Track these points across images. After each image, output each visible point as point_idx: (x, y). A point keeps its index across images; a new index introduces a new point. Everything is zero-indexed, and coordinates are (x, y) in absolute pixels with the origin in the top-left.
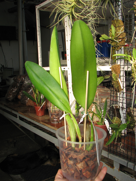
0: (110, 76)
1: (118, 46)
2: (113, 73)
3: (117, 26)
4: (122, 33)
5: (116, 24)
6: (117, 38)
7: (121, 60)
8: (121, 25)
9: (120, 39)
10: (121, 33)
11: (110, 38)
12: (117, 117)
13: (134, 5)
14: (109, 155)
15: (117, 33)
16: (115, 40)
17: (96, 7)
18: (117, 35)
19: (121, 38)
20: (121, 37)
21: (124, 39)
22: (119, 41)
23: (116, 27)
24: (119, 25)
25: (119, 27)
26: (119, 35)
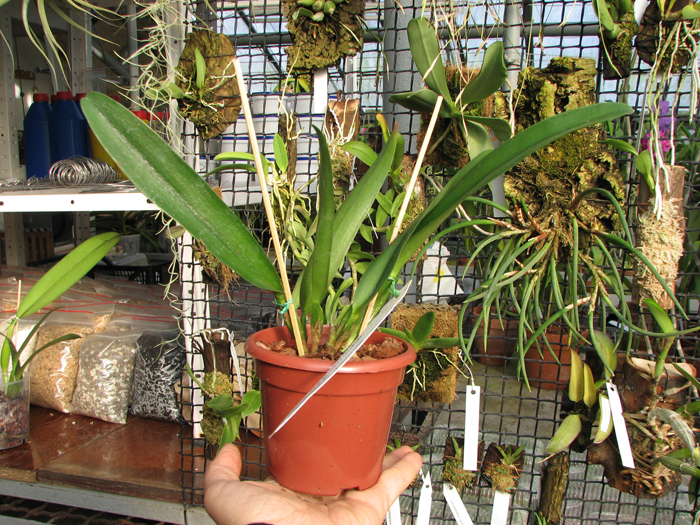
1: (215, 125)
3: (211, 53)
4: (230, 80)
5: (208, 45)
6: (210, 98)
7: (235, 173)
8: (225, 53)
9: (220, 99)
11: (187, 94)
12: (218, 371)
14: (188, 514)
15: (212, 77)
16: (203, 102)
18: (212, 85)
19: (224, 98)
20: (225, 93)
21: (238, 101)
22: (219, 108)
23: (207, 58)
24: (220, 51)
25: (218, 56)
26: (217, 86)
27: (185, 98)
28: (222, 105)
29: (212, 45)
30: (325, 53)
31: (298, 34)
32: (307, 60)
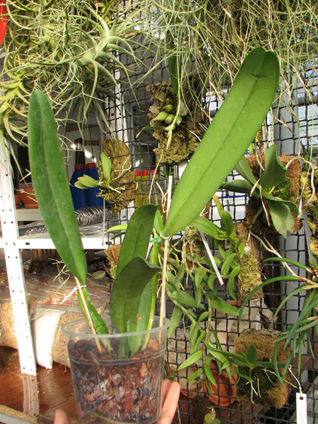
0: (106, 273)
1: (120, 202)
2: (112, 265)
3: (114, 155)
4: (127, 172)
5: (112, 149)
6: (115, 184)
8: (123, 154)
9: (122, 185)
10: (124, 171)
11: (100, 183)
13: (150, 112)
15: (115, 171)
16: (111, 188)
17: (61, 120)
18: (116, 176)
19: (124, 184)
20: (124, 181)
21: (133, 186)
22: (122, 191)
23: (112, 159)
24: (120, 153)
25: (119, 157)
26: (119, 176)
27: (99, 186)
28: (124, 189)
29: (114, 150)
30: (180, 152)
31: (161, 140)
32: (169, 157)
